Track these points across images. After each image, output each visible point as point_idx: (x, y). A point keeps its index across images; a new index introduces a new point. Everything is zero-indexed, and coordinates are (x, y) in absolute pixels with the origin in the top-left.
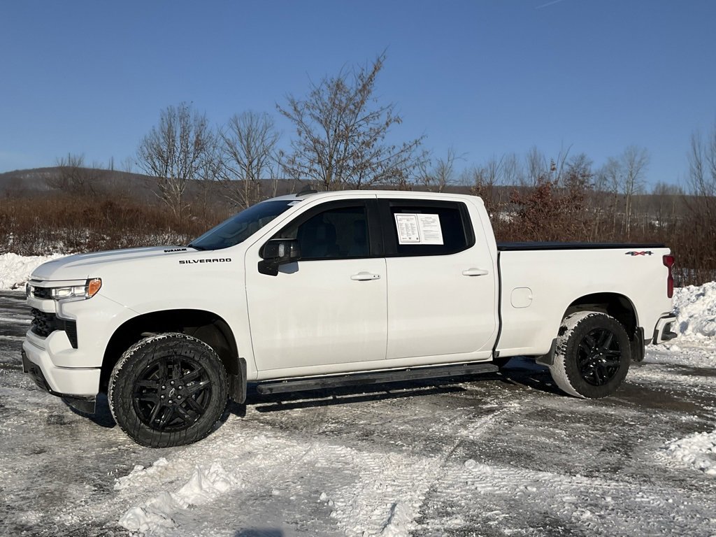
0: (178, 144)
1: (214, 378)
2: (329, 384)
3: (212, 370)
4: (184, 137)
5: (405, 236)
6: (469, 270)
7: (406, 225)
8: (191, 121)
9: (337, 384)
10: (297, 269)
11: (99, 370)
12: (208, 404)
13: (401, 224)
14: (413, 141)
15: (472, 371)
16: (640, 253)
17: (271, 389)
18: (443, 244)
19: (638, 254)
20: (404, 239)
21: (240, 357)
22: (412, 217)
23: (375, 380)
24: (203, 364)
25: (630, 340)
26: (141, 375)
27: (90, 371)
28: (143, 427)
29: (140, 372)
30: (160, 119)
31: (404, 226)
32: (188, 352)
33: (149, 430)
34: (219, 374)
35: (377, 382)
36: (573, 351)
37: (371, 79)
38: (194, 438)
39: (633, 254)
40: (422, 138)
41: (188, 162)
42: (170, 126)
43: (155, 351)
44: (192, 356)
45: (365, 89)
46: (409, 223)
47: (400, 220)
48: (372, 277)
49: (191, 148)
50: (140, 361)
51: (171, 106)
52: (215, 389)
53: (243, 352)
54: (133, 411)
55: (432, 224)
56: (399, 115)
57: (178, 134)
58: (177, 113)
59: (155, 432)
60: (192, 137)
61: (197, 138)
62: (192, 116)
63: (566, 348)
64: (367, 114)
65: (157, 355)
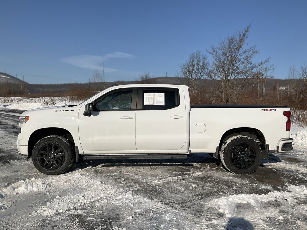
0: (195, 67)
1: (66, 153)
2: (110, 158)
3: (65, 150)
4: (198, 64)
5: (147, 102)
6: (174, 116)
7: (149, 98)
8: (201, 58)
9: (113, 158)
10: (98, 114)
11: (27, 147)
12: (64, 161)
13: (146, 97)
14: (265, 60)
15: (174, 157)
16: (269, 110)
17: (86, 158)
18: (164, 105)
19: (268, 110)
20: (146, 103)
21: (76, 145)
22: (152, 94)
23: (129, 158)
24: (62, 147)
25: (261, 149)
26: (40, 149)
27: (24, 147)
28: (41, 167)
29: (40, 148)
30: (189, 57)
31: (148, 98)
32: (56, 142)
33: (43, 168)
34: (68, 151)
35: (130, 158)
36: (227, 152)
37: (244, 35)
38: (59, 172)
39: (264, 110)
40: (269, 59)
41: (199, 73)
42: (193, 60)
43: (45, 142)
44: (58, 144)
45: (242, 40)
46: (150, 97)
47: (147, 96)
48: (128, 118)
49: (200, 68)
50: (40, 145)
51: (193, 53)
52: (66, 156)
53: (77, 144)
54: (38, 161)
55: (161, 97)
56: (257, 50)
57: (196, 63)
58: (195, 55)
59: (45, 169)
60: (201, 64)
61: (203, 64)
62: (201, 55)
63: (224, 151)
64: (244, 50)
65: (46, 143)
